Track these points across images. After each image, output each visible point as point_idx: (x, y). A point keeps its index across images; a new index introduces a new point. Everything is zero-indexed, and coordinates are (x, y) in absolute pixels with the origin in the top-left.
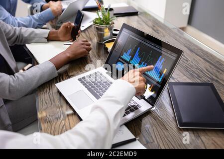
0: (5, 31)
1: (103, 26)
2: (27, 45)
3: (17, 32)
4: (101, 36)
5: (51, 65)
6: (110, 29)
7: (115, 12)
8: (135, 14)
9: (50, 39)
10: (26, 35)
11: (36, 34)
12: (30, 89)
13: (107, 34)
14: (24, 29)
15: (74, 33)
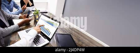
0: (6, 15)
1: (36, 15)
2: (13, 20)
3: (10, 16)
4: (35, 18)
5: (18, 25)
6: (38, 16)
7: (41, 12)
8: (47, 13)
9: (20, 18)
10: (13, 17)
11: (16, 17)
12: (9, 33)
13: (37, 17)
14: (13, 15)
15: (28, 17)
